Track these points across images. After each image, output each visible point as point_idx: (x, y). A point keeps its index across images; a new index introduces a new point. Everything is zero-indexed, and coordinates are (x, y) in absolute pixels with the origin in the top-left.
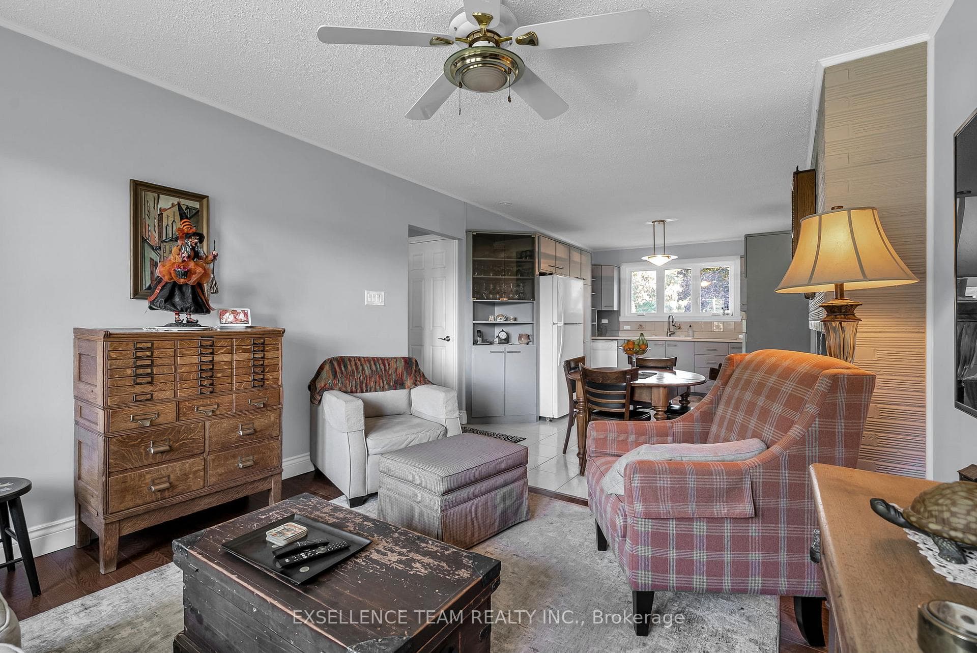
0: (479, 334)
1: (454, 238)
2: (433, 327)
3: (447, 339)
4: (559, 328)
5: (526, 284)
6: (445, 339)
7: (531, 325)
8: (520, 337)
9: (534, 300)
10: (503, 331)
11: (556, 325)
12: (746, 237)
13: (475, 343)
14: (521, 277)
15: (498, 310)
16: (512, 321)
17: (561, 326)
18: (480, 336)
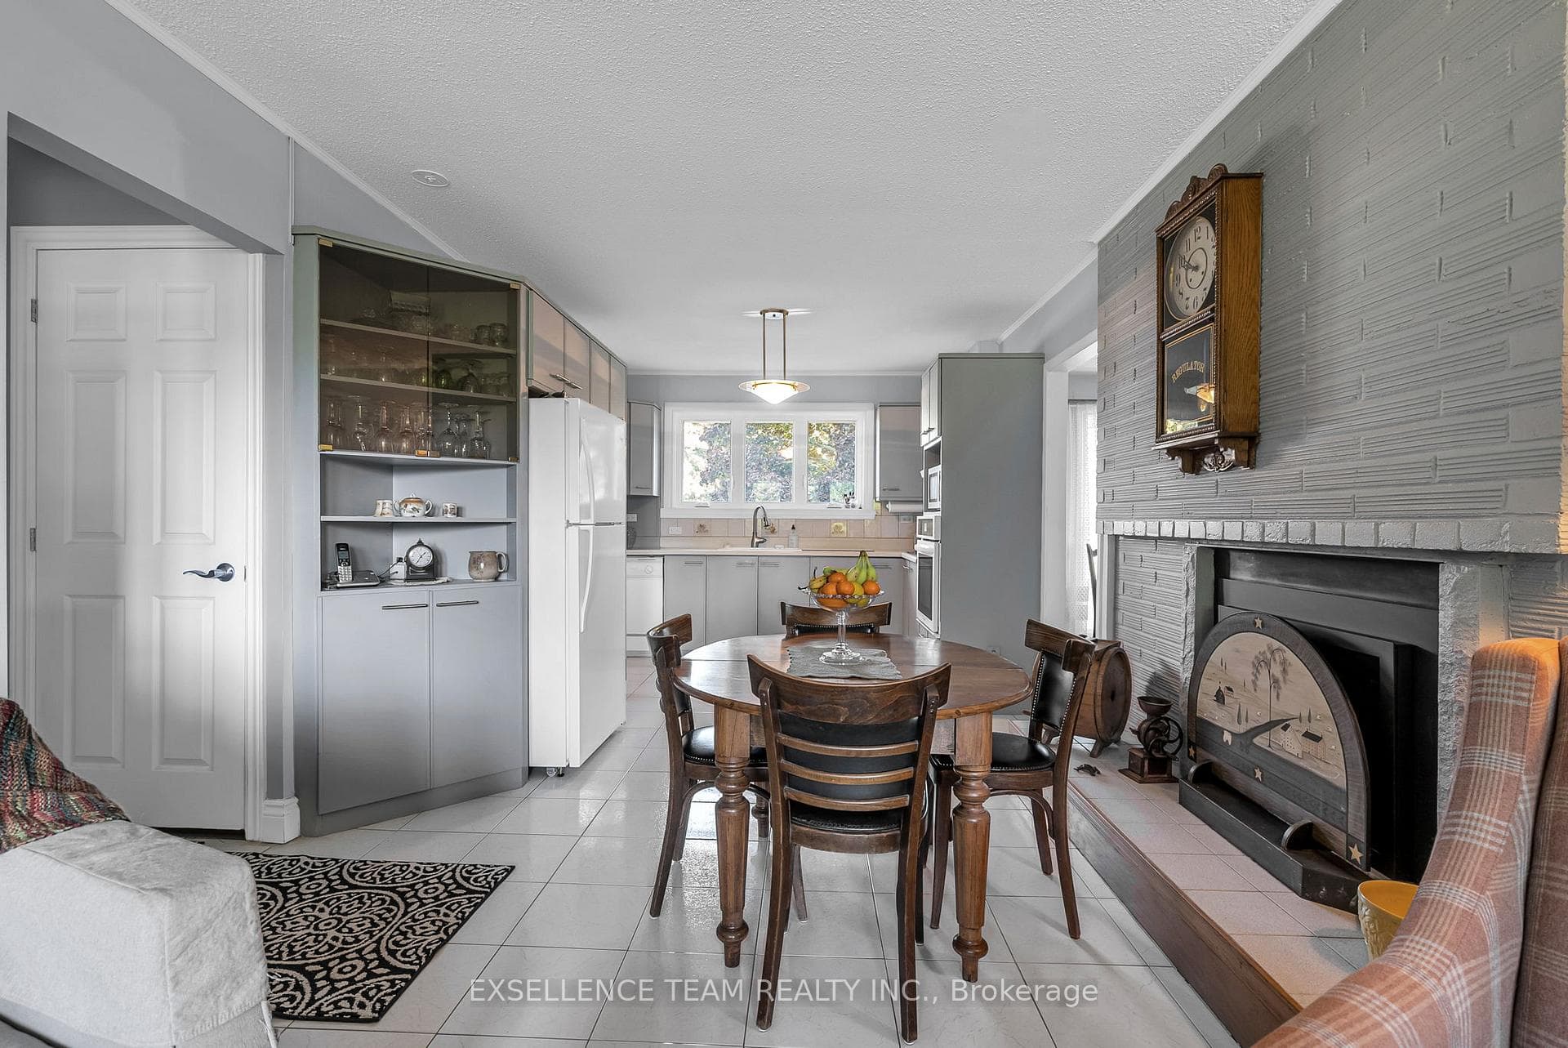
0: (344, 555)
1: (248, 245)
2: (164, 533)
3: (221, 573)
4: (583, 535)
5: (489, 416)
6: (211, 574)
7: (505, 527)
8: (475, 560)
9: (517, 459)
10: (420, 544)
11: (575, 528)
12: (941, 358)
13: (328, 581)
14: (478, 395)
15: (402, 486)
16: (450, 518)
17: (588, 531)
18: (348, 562)
